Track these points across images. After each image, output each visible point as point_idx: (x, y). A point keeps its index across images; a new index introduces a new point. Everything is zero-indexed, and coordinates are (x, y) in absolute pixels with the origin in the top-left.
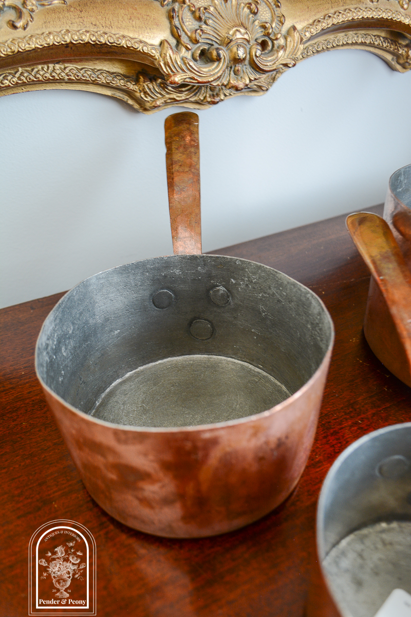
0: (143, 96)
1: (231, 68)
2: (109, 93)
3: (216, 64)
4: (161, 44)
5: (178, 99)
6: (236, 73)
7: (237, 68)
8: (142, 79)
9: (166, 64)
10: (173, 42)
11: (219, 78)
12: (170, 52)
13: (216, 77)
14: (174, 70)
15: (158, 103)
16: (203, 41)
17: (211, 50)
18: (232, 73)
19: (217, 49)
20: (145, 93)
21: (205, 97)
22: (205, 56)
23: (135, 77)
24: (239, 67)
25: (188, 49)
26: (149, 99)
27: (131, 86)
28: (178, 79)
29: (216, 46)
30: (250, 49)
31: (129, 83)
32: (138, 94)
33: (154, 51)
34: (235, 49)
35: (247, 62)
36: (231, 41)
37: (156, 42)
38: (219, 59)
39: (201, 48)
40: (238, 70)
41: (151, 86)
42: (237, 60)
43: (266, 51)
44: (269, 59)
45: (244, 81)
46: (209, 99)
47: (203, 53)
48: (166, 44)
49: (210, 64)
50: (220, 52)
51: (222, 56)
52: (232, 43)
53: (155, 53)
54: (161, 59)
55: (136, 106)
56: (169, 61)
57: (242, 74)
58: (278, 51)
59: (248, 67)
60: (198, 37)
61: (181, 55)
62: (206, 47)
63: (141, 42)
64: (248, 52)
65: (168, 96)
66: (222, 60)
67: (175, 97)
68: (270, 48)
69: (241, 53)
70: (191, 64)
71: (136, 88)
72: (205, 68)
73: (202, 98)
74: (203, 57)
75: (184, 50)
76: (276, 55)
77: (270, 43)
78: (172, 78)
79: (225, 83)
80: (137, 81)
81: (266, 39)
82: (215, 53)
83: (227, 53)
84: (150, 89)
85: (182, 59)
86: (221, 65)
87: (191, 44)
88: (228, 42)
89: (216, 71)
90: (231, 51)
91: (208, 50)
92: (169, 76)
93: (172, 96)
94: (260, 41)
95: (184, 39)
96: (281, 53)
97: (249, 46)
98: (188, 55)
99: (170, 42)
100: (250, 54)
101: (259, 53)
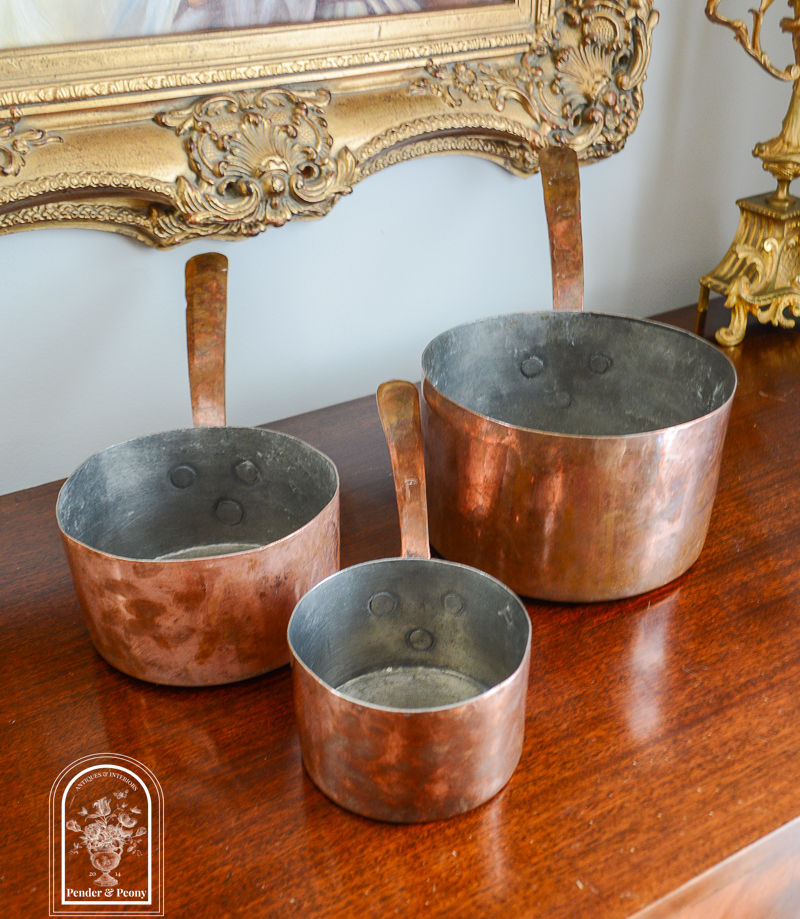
0: (157, 232)
1: (267, 201)
2: (113, 229)
3: (247, 199)
4: (178, 180)
5: (203, 233)
6: (274, 207)
7: (274, 202)
8: (155, 213)
9: (185, 203)
10: (192, 176)
11: (251, 215)
12: (189, 189)
13: (247, 213)
14: (194, 209)
15: (177, 240)
16: (229, 173)
17: (240, 183)
18: (268, 207)
19: (247, 183)
20: (161, 229)
21: (239, 229)
22: (234, 190)
23: (146, 210)
24: (277, 200)
25: (209, 184)
26: (164, 235)
27: (142, 221)
28: (199, 218)
29: (246, 178)
30: (290, 179)
31: (138, 218)
32: (151, 230)
33: (168, 190)
34: (269, 182)
35: (286, 193)
36: (264, 173)
37: (171, 178)
38: (249, 193)
39: (227, 182)
40: (276, 204)
41: (167, 220)
42: (272, 193)
43: (312, 179)
44: (315, 189)
45: (284, 216)
46: (245, 232)
47: (230, 186)
48: (183, 181)
49: (239, 199)
50: (251, 186)
51: (253, 190)
52: (265, 175)
53: (169, 191)
54: (178, 198)
55: (148, 242)
56: (188, 200)
57: (281, 208)
58: (326, 179)
59: (289, 199)
60: (222, 171)
61: (202, 192)
62: (233, 180)
63: (152, 180)
64: (287, 182)
65: (189, 231)
66: (254, 195)
67: (199, 232)
68: (316, 174)
69: (278, 185)
70: (216, 201)
71: (148, 223)
72: (233, 203)
73: (235, 230)
74: (231, 190)
75: (206, 185)
76: (324, 184)
77: (316, 170)
78: (192, 218)
79: (260, 219)
80: (149, 215)
81: (311, 165)
82: (244, 188)
83: (260, 186)
84: (166, 225)
85: (204, 196)
86: (253, 200)
87: (214, 178)
88: (260, 174)
89: (247, 207)
90: (265, 183)
91: (237, 182)
92: (188, 215)
93: (194, 231)
94: (302, 168)
95: (206, 173)
96: (331, 180)
97: (287, 176)
98: (212, 191)
99: (187, 178)
100: (289, 184)
101: (300, 183)
